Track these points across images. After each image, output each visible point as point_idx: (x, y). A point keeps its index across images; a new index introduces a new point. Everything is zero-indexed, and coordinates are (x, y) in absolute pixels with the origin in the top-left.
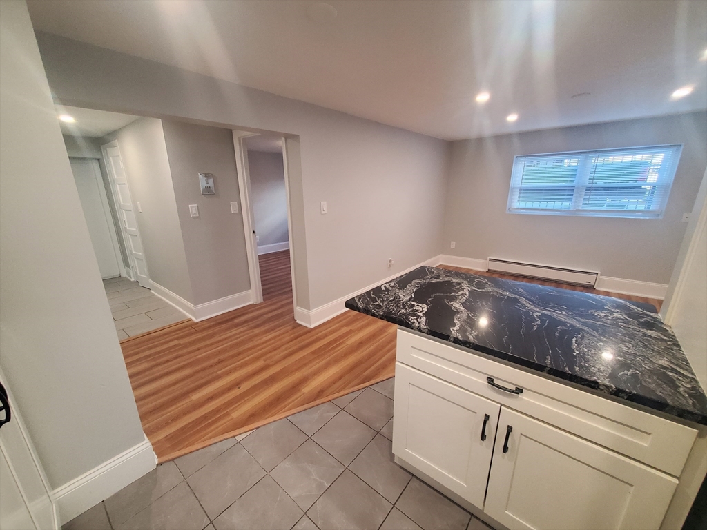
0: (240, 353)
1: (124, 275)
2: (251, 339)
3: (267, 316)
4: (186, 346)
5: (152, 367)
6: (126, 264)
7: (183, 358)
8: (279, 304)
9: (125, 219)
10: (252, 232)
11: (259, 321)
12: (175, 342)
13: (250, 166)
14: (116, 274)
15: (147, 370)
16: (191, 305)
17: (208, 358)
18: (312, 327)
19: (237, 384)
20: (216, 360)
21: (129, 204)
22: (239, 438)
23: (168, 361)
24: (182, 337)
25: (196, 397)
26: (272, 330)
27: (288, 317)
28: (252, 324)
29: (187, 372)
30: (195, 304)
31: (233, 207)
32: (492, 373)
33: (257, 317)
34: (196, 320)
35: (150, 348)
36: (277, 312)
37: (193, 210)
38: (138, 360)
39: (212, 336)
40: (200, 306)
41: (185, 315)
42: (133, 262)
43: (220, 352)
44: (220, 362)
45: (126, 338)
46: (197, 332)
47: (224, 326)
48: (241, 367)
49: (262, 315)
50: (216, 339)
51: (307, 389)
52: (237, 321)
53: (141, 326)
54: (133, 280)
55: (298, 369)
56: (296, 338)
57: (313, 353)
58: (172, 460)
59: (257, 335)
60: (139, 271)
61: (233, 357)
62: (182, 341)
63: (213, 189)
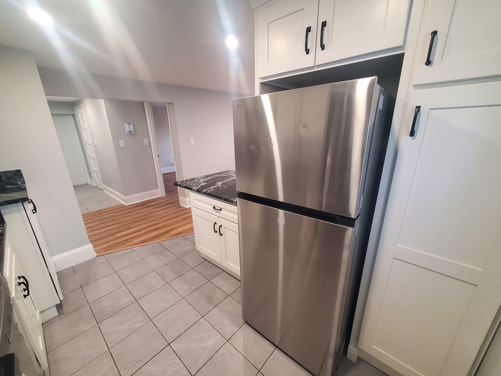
0: (145, 219)
1: (90, 183)
2: (153, 213)
3: (165, 203)
4: (118, 216)
5: (98, 225)
6: (91, 176)
7: (116, 221)
8: (174, 197)
9: (88, 150)
10: (157, 156)
11: (160, 205)
12: (113, 214)
13: (154, 119)
14: (84, 182)
15: (96, 225)
16: (123, 196)
17: (128, 221)
18: (187, 207)
19: (140, 231)
20: (132, 221)
21: (90, 141)
22: (134, 249)
23: (108, 222)
24: (117, 212)
25: (118, 235)
26: (166, 209)
27: (177, 203)
28: (157, 206)
29: (117, 226)
30: (125, 195)
31: (146, 142)
32: (215, 205)
33: (160, 203)
34: (126, 205)
35: (99, 217)
36: (171, 201)
37: (122, 144)
38: (93, 221)
39: (133, 211)
40: (128, 197)
41: (120, 202)
42: (94, 175)
43: (135, 218)
44: (134, 222)
45: (87, 212)
46: (125, 210)
47: (141, 207)
48: (144, 224)
49: (164, 202)
50: (135, 213)
51: (173, 233)
52: (148, 205)
53: (95, 207)
54: (94, 185)
55: (171, 225)
56: (177, 212)
57: (183, 218)
58: (103, 255)
59: (158, 211)
60: (97, 180)
61: (140, 220)
62: (116, 214)
63: (133, 131)
